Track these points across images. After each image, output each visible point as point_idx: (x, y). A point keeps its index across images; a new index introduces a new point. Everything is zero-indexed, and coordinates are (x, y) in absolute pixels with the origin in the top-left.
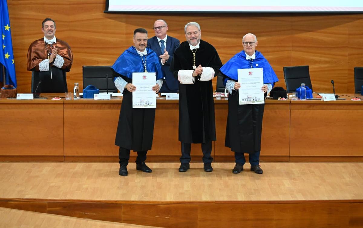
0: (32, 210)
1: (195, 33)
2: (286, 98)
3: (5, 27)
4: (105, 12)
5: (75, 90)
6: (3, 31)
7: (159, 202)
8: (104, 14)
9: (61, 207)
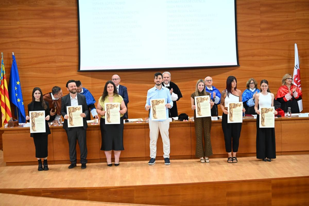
0: (33, 195)
1: (168, 77)
2: (188, 120)
3: (17, 82)
4: (78, 71)
5: (59, 120)
6: (16, 85)
7: (110, 187)
8: (78, 72)
9: (50, 193)
